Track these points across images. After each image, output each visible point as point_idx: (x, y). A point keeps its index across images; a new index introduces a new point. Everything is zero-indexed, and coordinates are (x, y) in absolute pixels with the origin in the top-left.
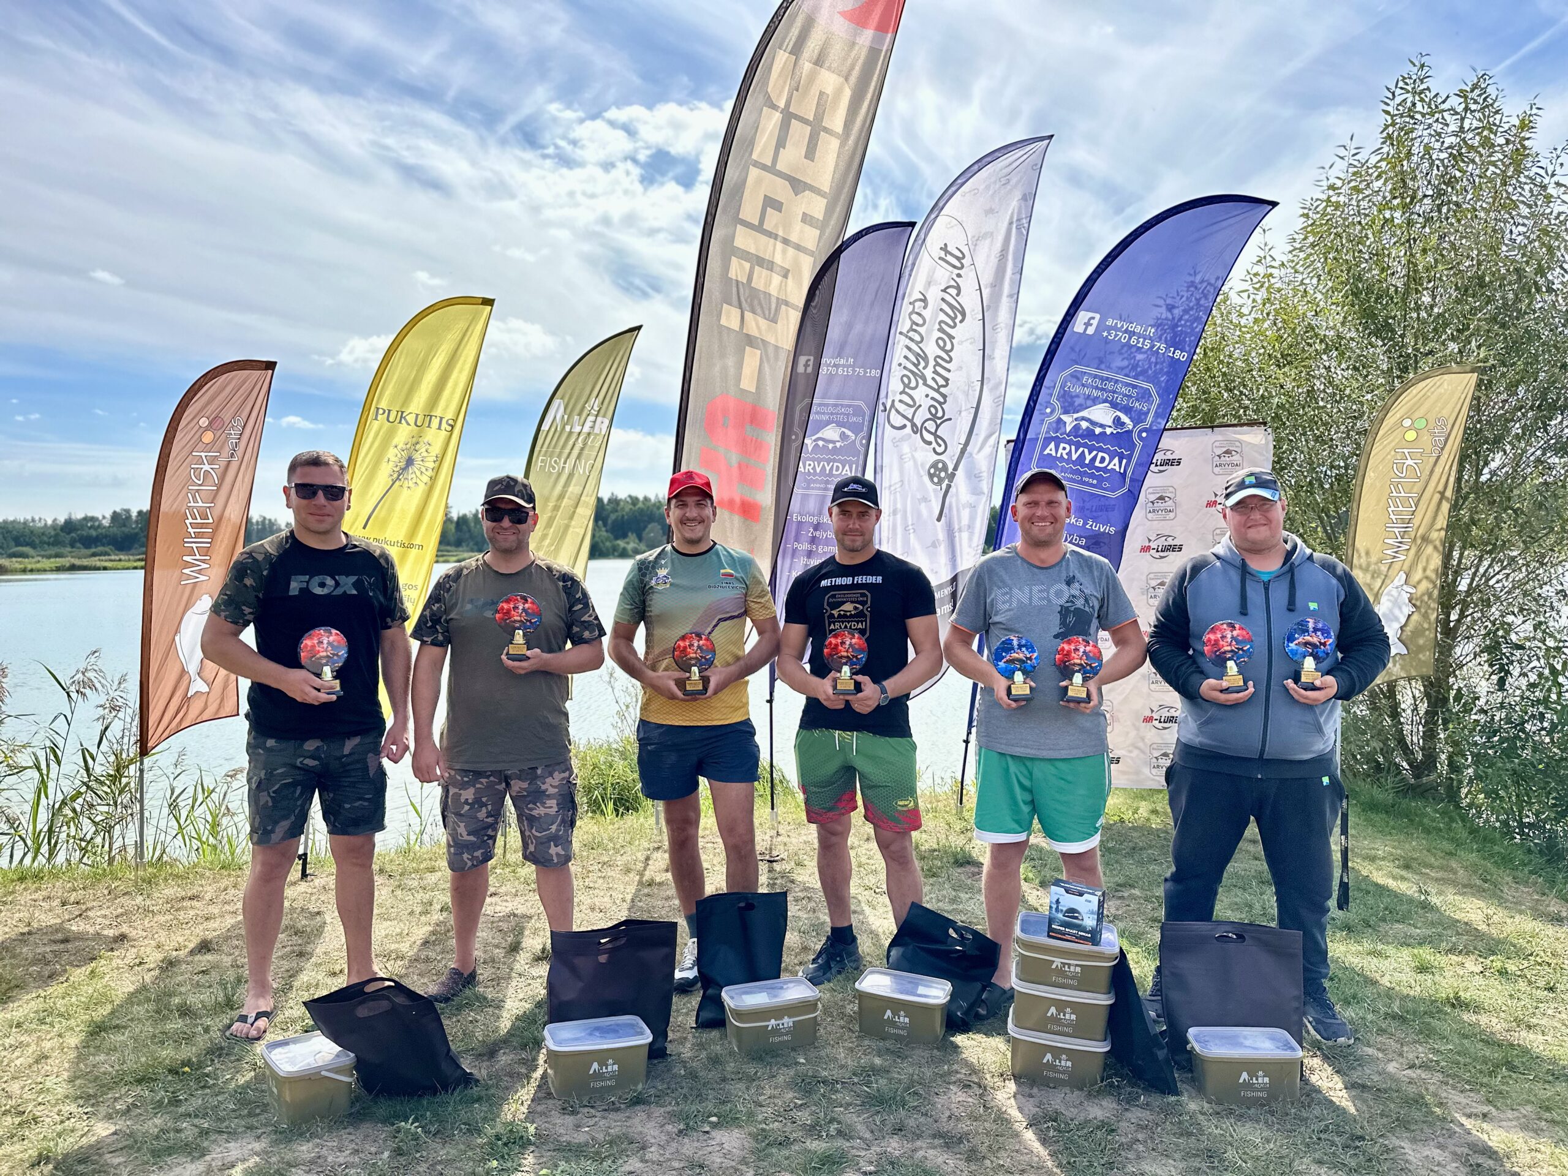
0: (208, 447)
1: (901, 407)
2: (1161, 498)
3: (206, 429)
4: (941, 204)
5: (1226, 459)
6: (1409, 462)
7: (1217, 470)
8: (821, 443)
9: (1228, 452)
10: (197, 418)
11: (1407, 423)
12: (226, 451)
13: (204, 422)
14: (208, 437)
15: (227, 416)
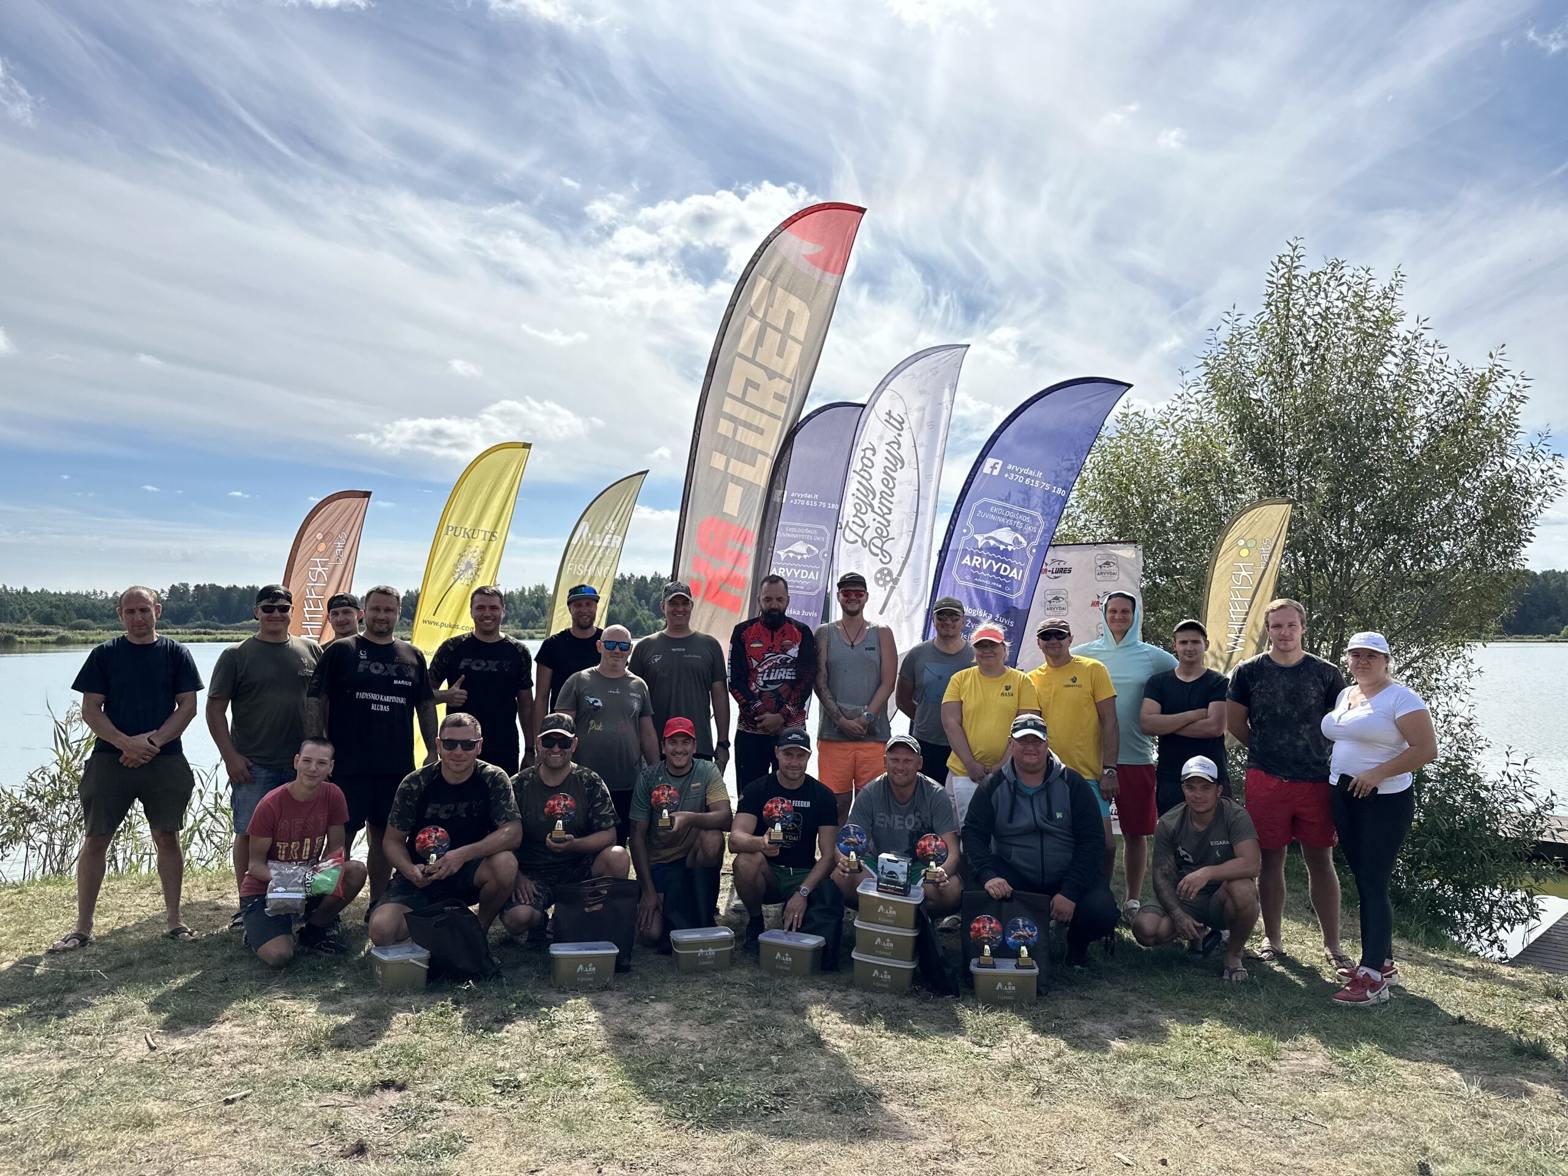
0: (322, 555)
1: (855, 527)
2: (1056, 598)
3: (321, 541)
4: (887, 380)
5: (1106, 569)
6: (1244, 573)
7: (1099, 577)
8: (791, 555)
9: (1107, 563)
10: (316, 535)
11: (1241, 543)
12: (334, 557)
13: (319, 536)
14: (322, 547)
15: (335, 531)
